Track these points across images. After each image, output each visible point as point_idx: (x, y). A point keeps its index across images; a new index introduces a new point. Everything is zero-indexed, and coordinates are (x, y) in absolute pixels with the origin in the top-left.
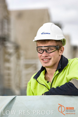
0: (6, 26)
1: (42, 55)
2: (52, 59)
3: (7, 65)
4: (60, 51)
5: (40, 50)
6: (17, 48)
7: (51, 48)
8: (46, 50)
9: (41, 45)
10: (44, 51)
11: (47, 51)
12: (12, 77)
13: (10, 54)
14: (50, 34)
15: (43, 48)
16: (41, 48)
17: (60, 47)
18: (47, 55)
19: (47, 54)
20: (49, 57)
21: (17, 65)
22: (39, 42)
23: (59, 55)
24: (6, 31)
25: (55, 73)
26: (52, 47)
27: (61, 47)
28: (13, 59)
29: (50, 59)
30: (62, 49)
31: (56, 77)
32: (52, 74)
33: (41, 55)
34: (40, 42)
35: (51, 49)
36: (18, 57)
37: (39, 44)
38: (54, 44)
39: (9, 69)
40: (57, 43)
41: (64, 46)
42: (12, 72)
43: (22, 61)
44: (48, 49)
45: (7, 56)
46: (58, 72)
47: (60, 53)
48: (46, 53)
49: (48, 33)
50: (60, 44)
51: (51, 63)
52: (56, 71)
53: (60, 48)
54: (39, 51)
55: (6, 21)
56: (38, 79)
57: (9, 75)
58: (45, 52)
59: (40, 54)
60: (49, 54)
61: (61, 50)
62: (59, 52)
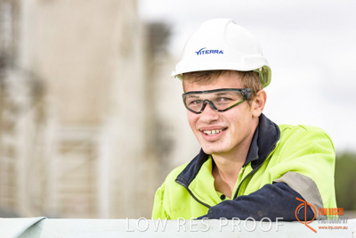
2: (232, 128)
4: (254, 104)
6: (38, 90)
7: (228, 96)
9: (196, 88)
10: (205, 105)
13: (15, 109)
14: (221, 52)
15: (203, 97)
16: (197, 95)
17: (255, 92)
18: (216, 118)
19: (214, 116)
22: (189, 79)
23: (253, 117)
25: (241, 172)
26: (232, 92)
27: (258, 91)
29: (225, 129)
30: (261, 98)
32: (232, 174)
33: (198, 119)
34: (193, 79)
35: (226, 99)
37: (190, 85)
38: (237, 83)
39: (11, 152)
41: (265, 89)
44: (218, 99)
46: (249, 169)
47: (255, 109)
49: (216, 51)
50: (254, 82)
51: (228, 141)
52: (245, 166)
53: (255, 95)
54: (191, 106)
56: (193, 186)
58: (208, 108)
60: (220, 113)
61: (258, 101)
62: (250, 106)
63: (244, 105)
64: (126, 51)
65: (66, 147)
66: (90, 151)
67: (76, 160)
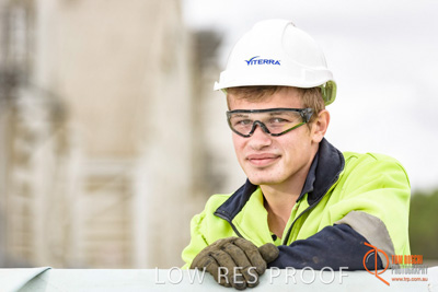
0: (20, 33)
1: (249, 144)
3: (20, 175)
4: (315, 126)
9: (245, 105)
10: (255, 127)
13: (31, 138)
14: (278, 63)
18: (268, 143)
19: (266, 140)
20: (274, 151)
22: (236, 94)
23: (312, 142)
25: (294, 208)
27: (319, 111)
28: (42, 153)
30: (323, 120)
31: (297, 225)
33: (245, 144)
34: (242, 95)
35: (282, 120)
37: (238, 102)
39: (26, 190)
40: (306, 96)
44: (271, 120)
45: (20, 145)
46: (304, 205)
47: (316, 132)
49: (271, 62)
50: (316, 101)
53: (316, 116)
54: (237, 128)
57: (26, 212)
58: (258, 131)
59: (243, 140)
60: (273, 138)
61: (319, 123)
62: (310, 129)
63: (303, 128)
64: (168, 65)
65: (95, 184)
66: (123, 188)
67: (106, 200)
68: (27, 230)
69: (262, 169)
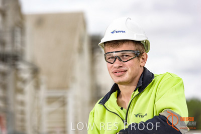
0: (18, 38)
1: (114, 66)
3: (20, 97)
4: (141, 60)
5: (109, 58)
6: (35, 71)
7: (127, 54)
8: (119, 57)
9: (111, 50)
11: (121, 58)
12: (28, 117)
13: (24, 82)
15: (115, 54)
16: (112, 54)
17: (141, 54)
18: (121, 65)
21: (36, 98)
24: (18, 46)
25: (133, 94)
27: (143, 53)
28: (29, 88)
29: (126, 71)
30: (145, 57)
34: (110, 45)
35: (127, 56)
36: (37, 86)
39: (22, 103)
40: (137, 46)
42: (27, 109)
43: (43, 93)
45: (19, 85)
47: (142, 62)
48: (120, 62)
49: (121, 31)
55: (18, 30)
57: (23, 113)
58: (117, 60)
60: (123, 63)
61: (143, 59)
63: (136, 59)
65: (50, 100)
68: (23, 120)
69: (119, 76)
